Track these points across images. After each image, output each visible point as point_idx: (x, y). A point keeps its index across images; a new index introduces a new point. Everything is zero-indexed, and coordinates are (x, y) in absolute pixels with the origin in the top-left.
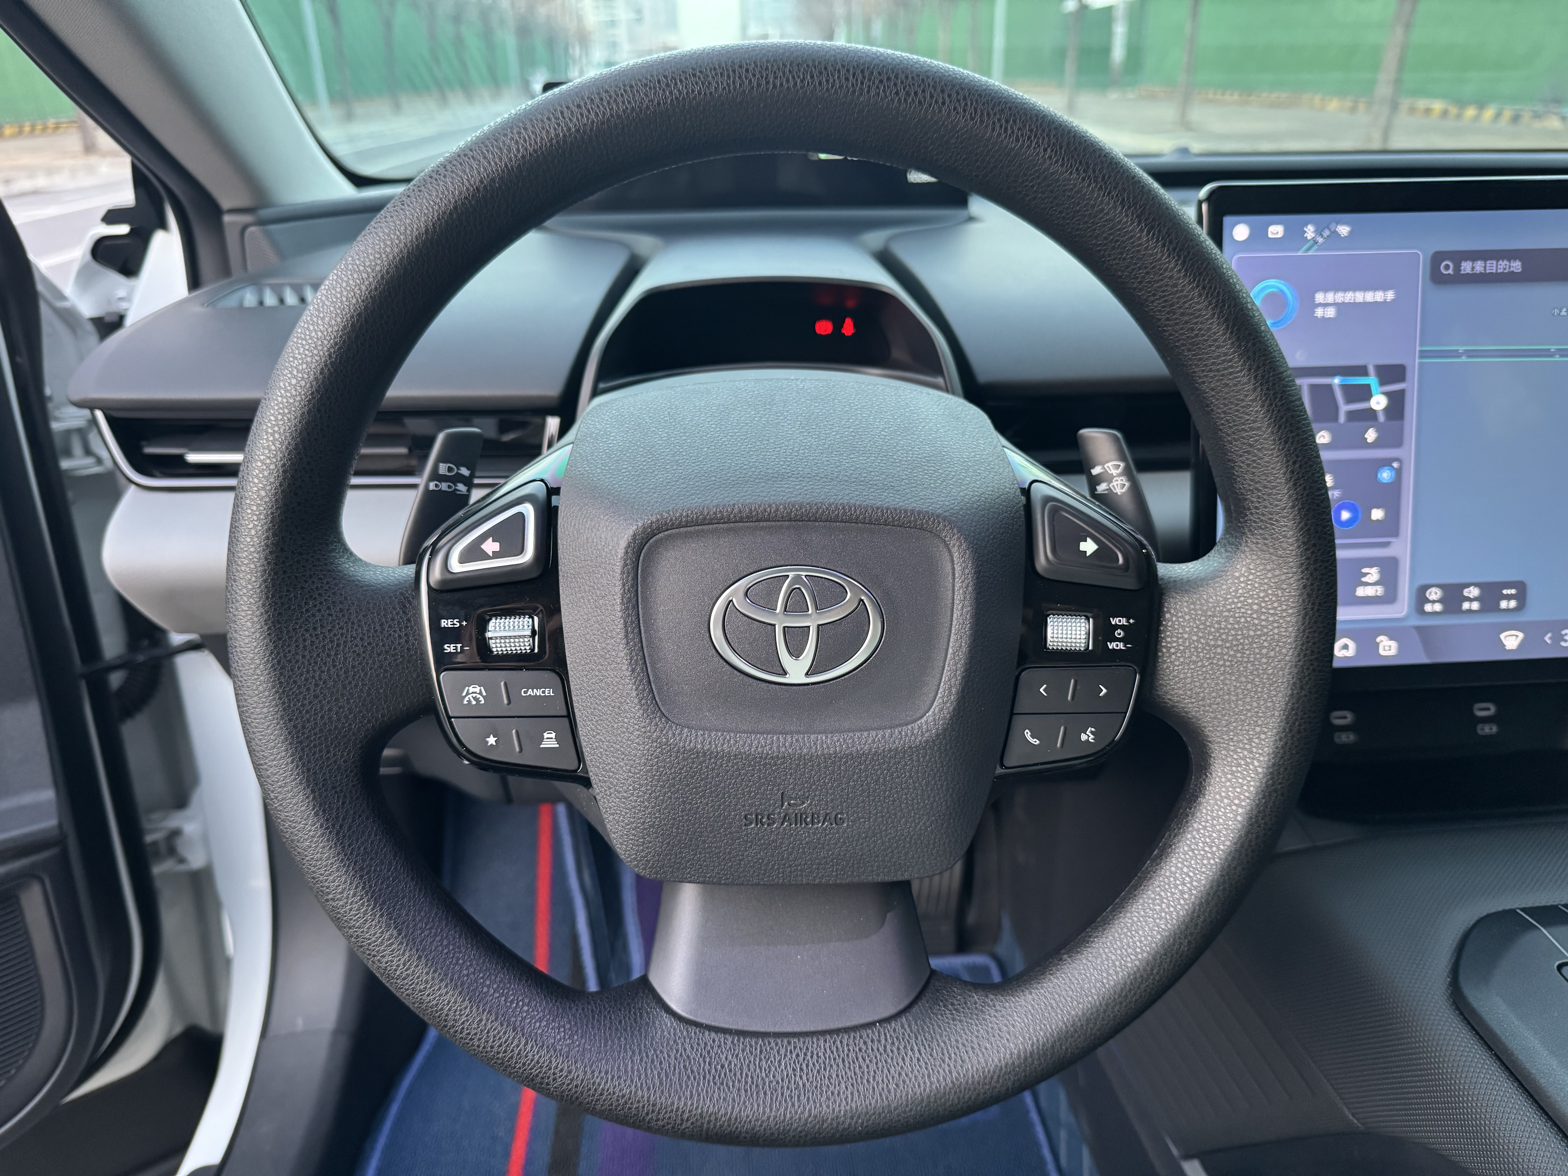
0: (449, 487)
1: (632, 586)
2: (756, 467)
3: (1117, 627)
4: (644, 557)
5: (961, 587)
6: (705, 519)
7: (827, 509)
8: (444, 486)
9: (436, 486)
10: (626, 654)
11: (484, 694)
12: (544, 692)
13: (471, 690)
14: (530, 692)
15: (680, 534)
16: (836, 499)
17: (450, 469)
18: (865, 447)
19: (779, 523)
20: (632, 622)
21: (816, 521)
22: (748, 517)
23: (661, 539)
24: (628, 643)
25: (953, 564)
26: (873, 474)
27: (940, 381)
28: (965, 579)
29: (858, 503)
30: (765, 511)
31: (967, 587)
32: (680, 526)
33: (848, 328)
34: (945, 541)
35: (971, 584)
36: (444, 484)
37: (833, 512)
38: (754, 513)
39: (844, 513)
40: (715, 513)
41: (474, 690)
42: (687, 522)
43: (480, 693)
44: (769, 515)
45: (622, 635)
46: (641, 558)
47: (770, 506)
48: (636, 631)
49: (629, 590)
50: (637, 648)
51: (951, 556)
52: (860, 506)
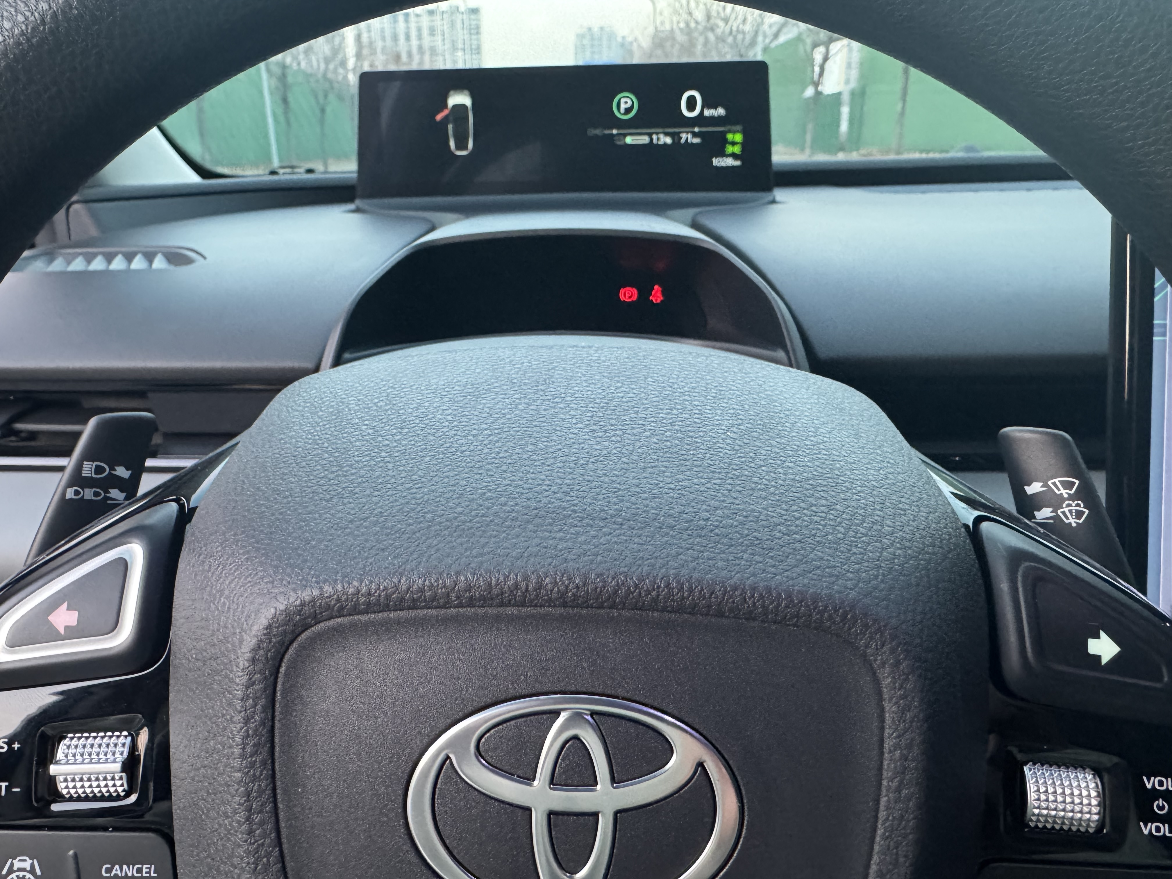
0: (96, 494)
1: (263, 723)
2: (510, 496)
3: (1155, 794)
4: (288, 669)
5: (896, 746)
6: (402, 599)
7: (636, 586)
8: (88, 494)
9: (77, 493)
10: (248, 853)
11: (38, 872)
12: (139, 871)
13: (17, 864)
14: (116, 870)
15: (354, 625)
16: (653, 566)
17: (99, 470)
18: (702, 460)
19: (541, 611)
20: (261, 792)
21: (613, 606)
22: (483, 598)
23: (319, 635)
24: (250, 832)
25: (881, 699)
26: (719, 512)
27: (780, 354)
28: (906, 731)
29: (696, 575)
30: (516, 586)
31: (909, 747)
32: (355, 611)
33: (657, 296)
34: (864, 655)
35: (918, 739)
36: (87, 490)
37: (648, 592)
38: (495, 591)
39: (670, 594)
40: (421, 590)
41: (22, 865)
42: (368, 604)
43: (32, 871)
44: (524, 595)
45: (241, 816)
46: (282, 670)
47: (526, 578)
48: (269, 807)
49: (256, 731)
50: (268, 841)
51: (877, 682)
52: (699, 582)
